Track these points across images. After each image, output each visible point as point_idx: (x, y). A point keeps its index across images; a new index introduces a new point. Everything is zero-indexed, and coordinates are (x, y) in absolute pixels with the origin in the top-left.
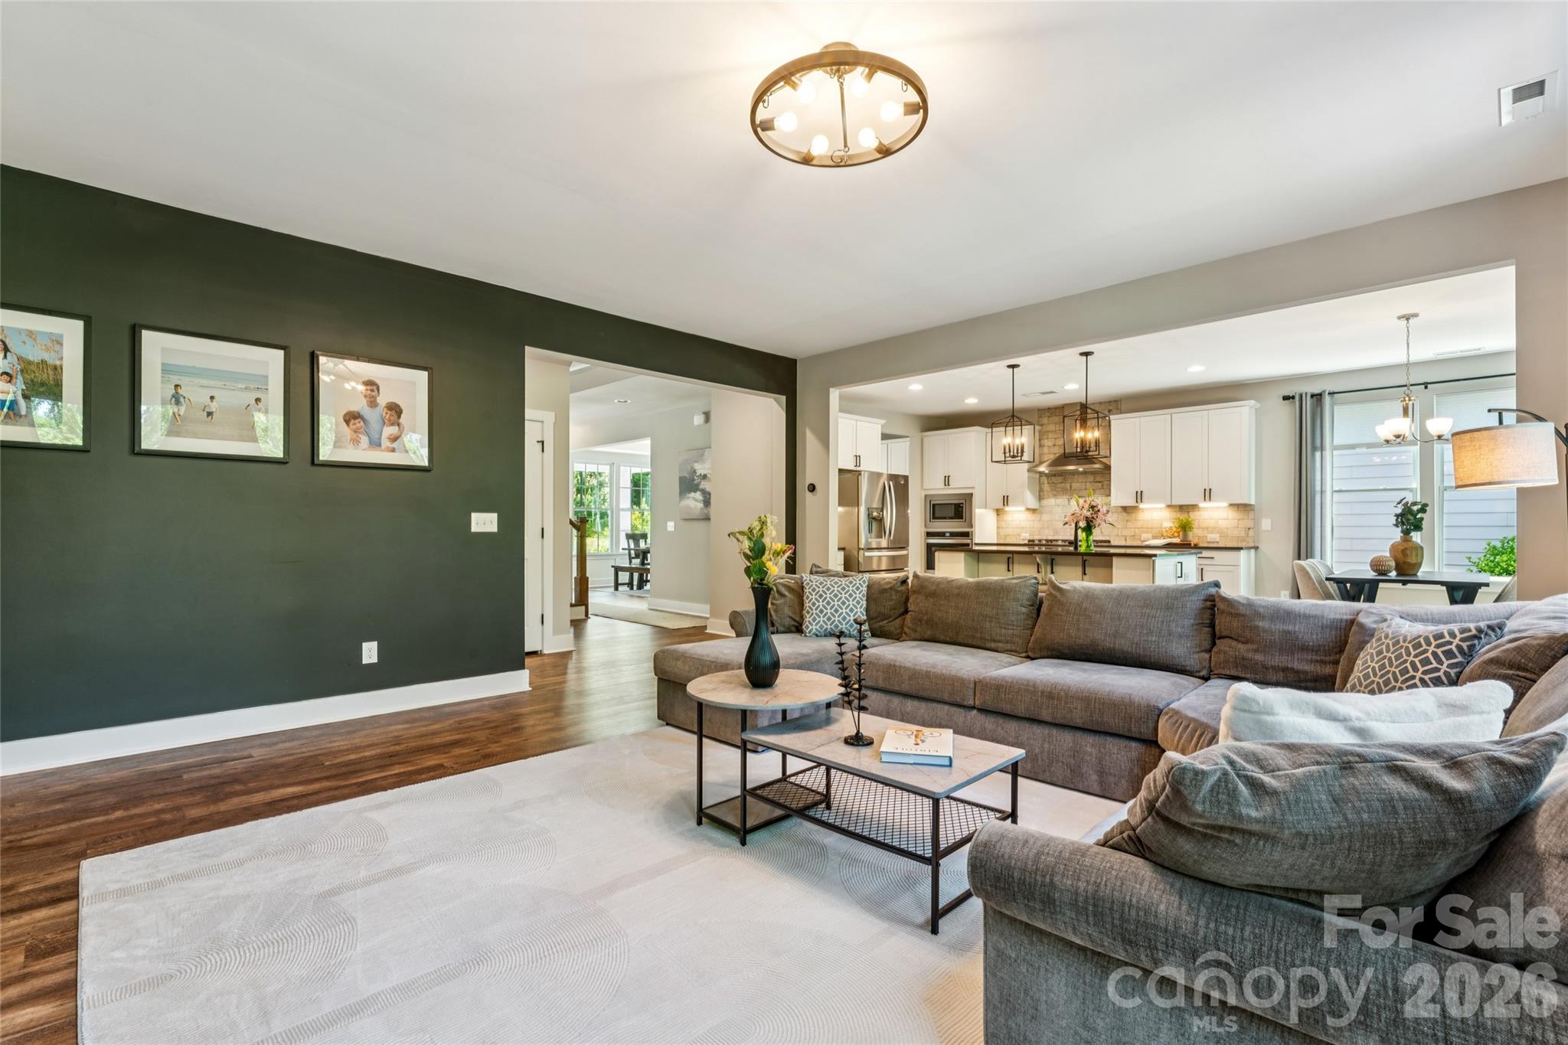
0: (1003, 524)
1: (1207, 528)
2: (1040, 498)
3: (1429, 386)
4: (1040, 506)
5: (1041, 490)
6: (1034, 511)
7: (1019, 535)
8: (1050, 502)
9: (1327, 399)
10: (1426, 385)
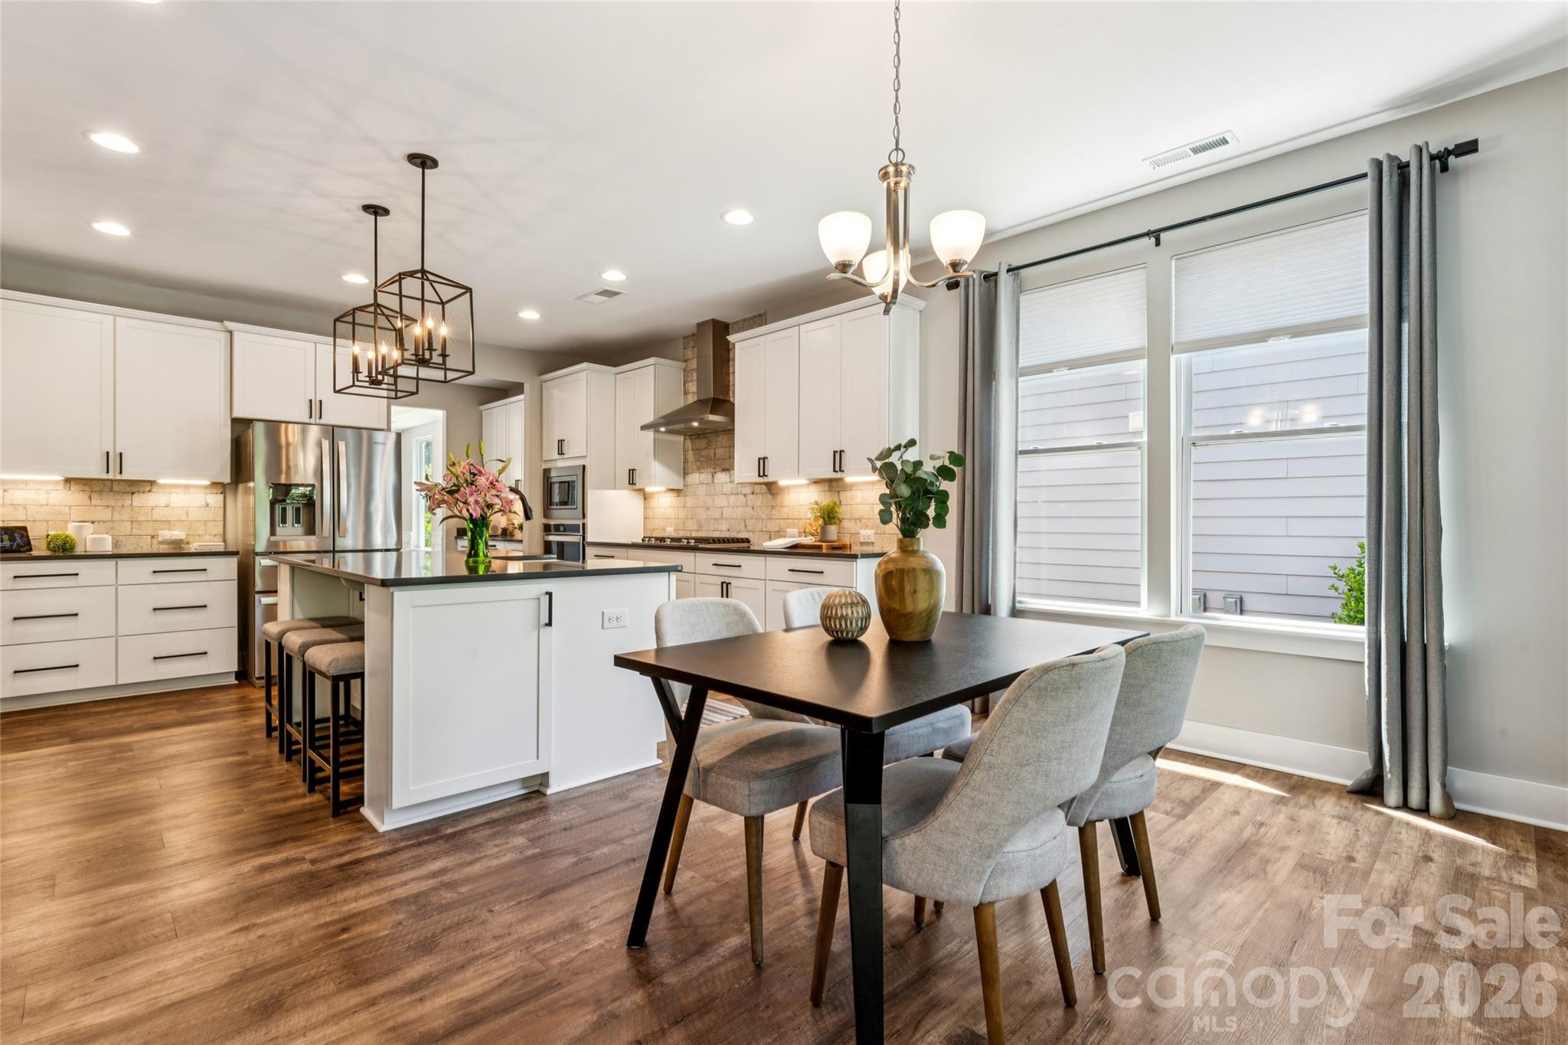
0: (650, 514)
1: (860, 519)
2: (685, 474)
3: (1163, 236)
4: (684, 485)
5: (686, 461)
6: (678, 491)
7: (665, 530)
8: (695, 478)
9: (1005, 282)
10: (1156, 235)
